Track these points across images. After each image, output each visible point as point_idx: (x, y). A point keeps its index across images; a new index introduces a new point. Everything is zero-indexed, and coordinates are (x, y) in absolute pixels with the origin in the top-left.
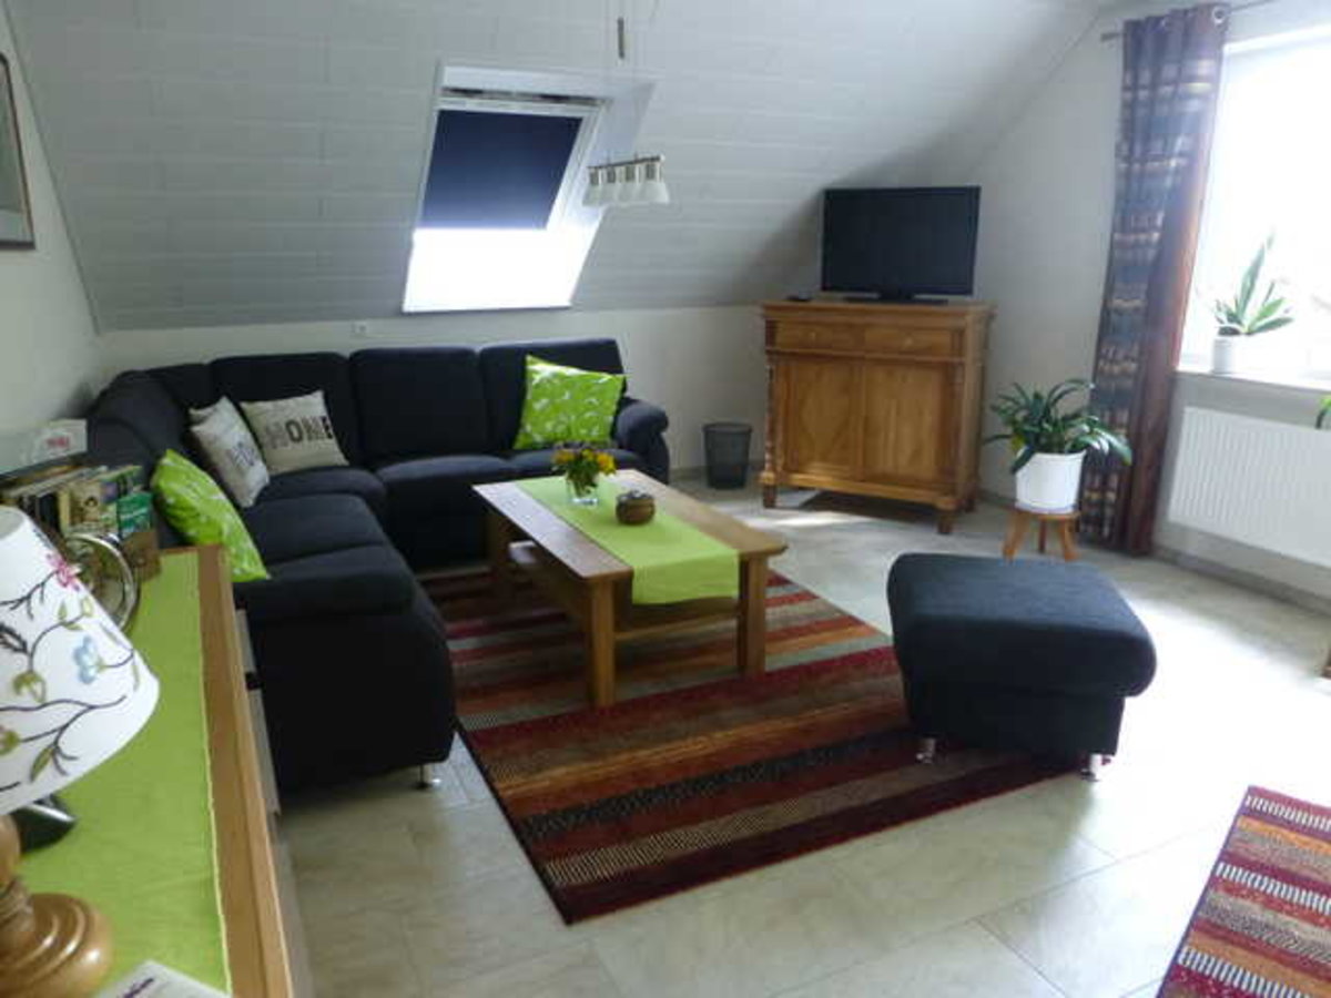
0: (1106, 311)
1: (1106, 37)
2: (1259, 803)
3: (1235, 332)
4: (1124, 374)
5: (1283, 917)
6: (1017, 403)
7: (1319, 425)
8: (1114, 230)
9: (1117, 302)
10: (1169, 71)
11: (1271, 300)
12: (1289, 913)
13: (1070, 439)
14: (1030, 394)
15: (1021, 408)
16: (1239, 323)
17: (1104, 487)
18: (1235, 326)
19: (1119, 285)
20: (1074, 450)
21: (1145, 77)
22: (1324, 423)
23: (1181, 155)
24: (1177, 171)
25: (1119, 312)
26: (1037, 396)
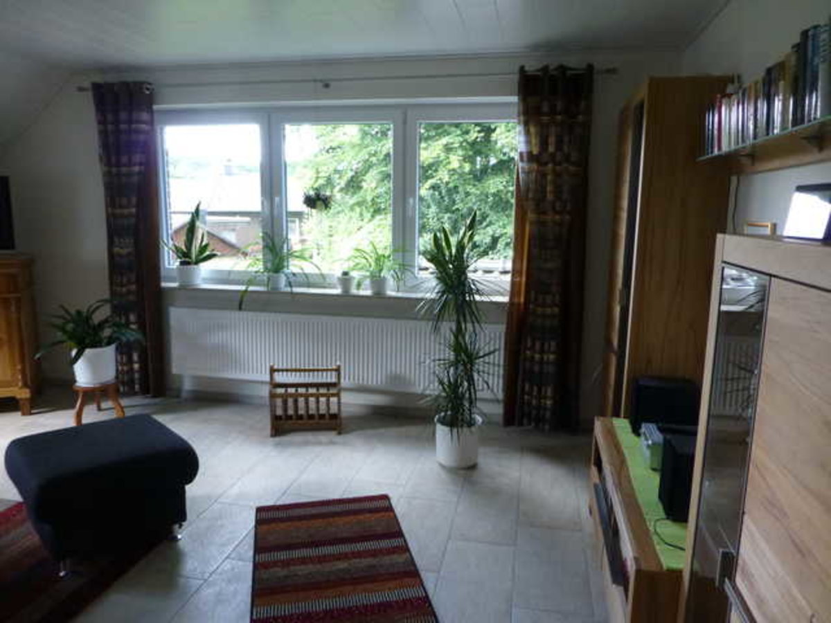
0: (111, 256)
1: (81, 89)
2: (264, 515)
3: (189, 263)
4: (129, 292)
5: (292, 568)
6: (64, 318)
7: (240, 308)
8: (107, 207)
9: (116, 250)
10: (123, 115)
11: (204, 243)
12: (294, 565)
13: (105, 338)
14: (73, 311)
15: (69, 322)
16: (190, 258)
17: (130, 361)
18: (187, 259)
19: (116, 240)
20: (109, 344)
21: (110, 117)
22: (243, 307)
23: (141, 164)
24: (140, 173)
25: (121, 256)
26: (79, 313)
